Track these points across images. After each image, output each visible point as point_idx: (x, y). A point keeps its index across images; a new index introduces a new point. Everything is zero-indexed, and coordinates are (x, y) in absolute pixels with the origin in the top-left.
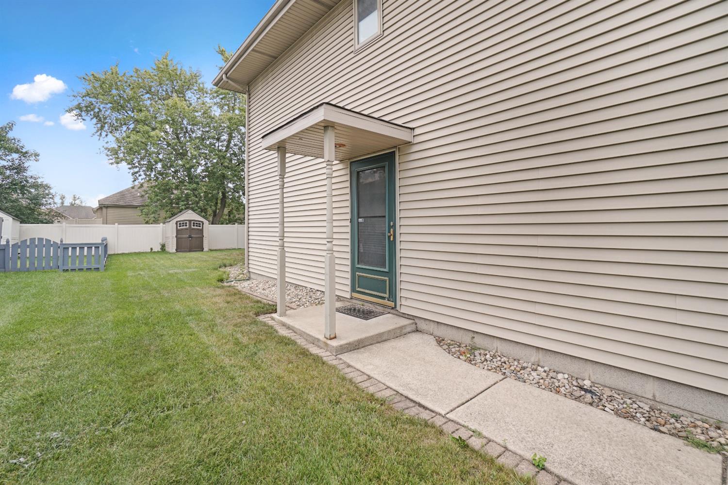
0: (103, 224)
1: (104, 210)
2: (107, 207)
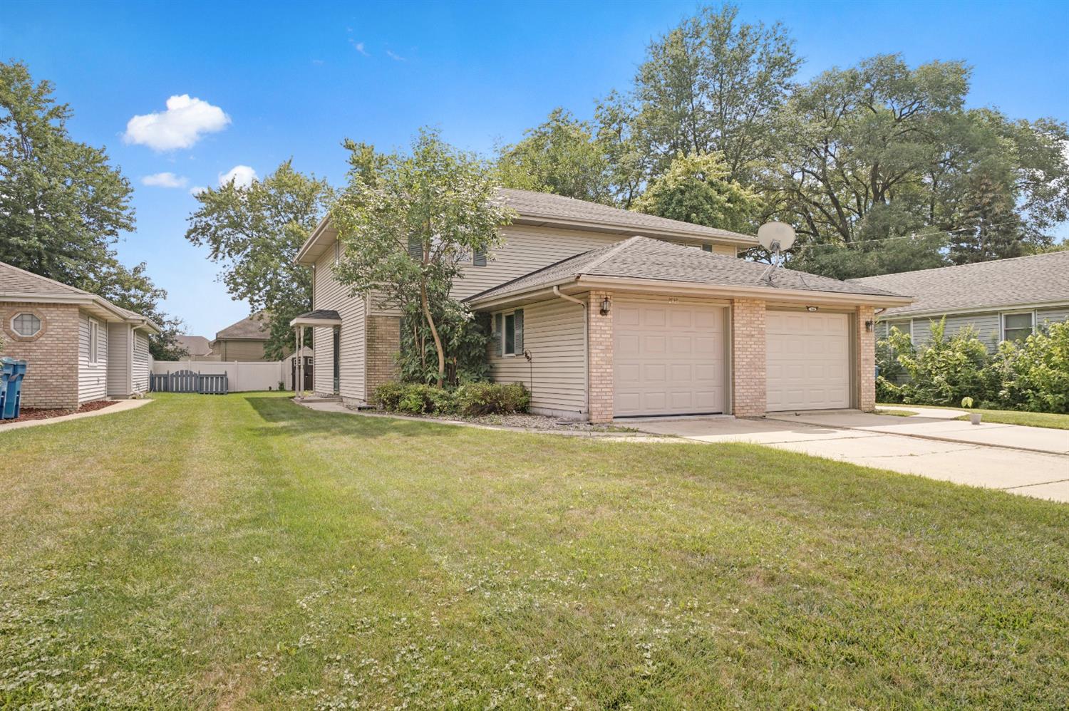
0: (222, 360)
1: (223, 344)
2: (226, 341)
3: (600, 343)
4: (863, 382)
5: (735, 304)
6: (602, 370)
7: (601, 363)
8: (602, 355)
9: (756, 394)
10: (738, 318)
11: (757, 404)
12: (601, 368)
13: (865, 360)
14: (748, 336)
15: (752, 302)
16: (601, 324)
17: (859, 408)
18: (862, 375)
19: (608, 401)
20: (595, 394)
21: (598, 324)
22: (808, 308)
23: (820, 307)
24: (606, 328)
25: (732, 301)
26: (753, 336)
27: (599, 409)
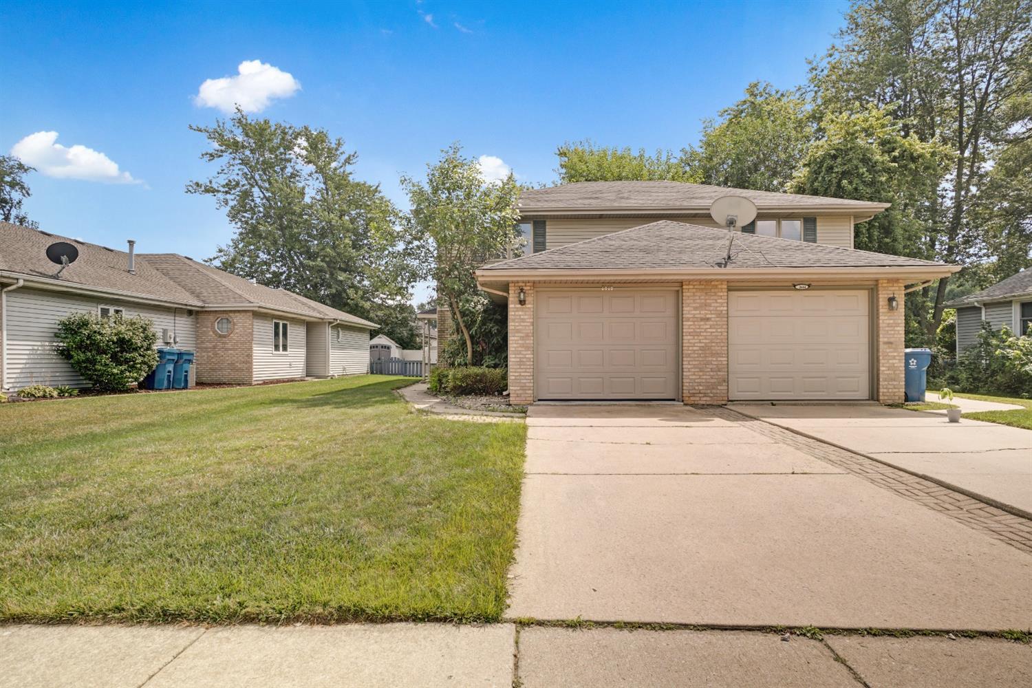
3: (518, 331)
4: (882, 369)
5: (684, 287)
6: (521, 356)
7: (520, 349)
8: (520, 342)
9: (713, 381)
10: (688, 301)
11: (714, 391)
12: (520, 354)
13: (885, 343)
14: (702, 319)
15: (706, 285)
16: (520, 313)
17: (878, 400)
18: (882, 361)
19: (527, 384)
20: (513, 378)
21: (517, 313)
22: (795, 286)
23: (813, 284)
24: (526, 317)
25: (681, 283)
26: (708, 319)
27: (518, 392)
